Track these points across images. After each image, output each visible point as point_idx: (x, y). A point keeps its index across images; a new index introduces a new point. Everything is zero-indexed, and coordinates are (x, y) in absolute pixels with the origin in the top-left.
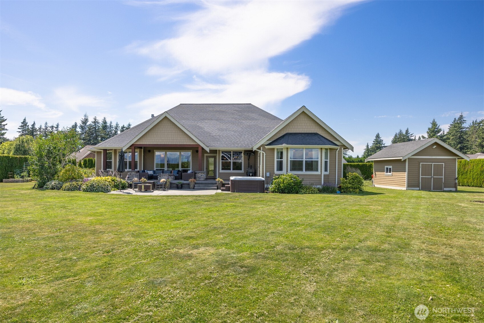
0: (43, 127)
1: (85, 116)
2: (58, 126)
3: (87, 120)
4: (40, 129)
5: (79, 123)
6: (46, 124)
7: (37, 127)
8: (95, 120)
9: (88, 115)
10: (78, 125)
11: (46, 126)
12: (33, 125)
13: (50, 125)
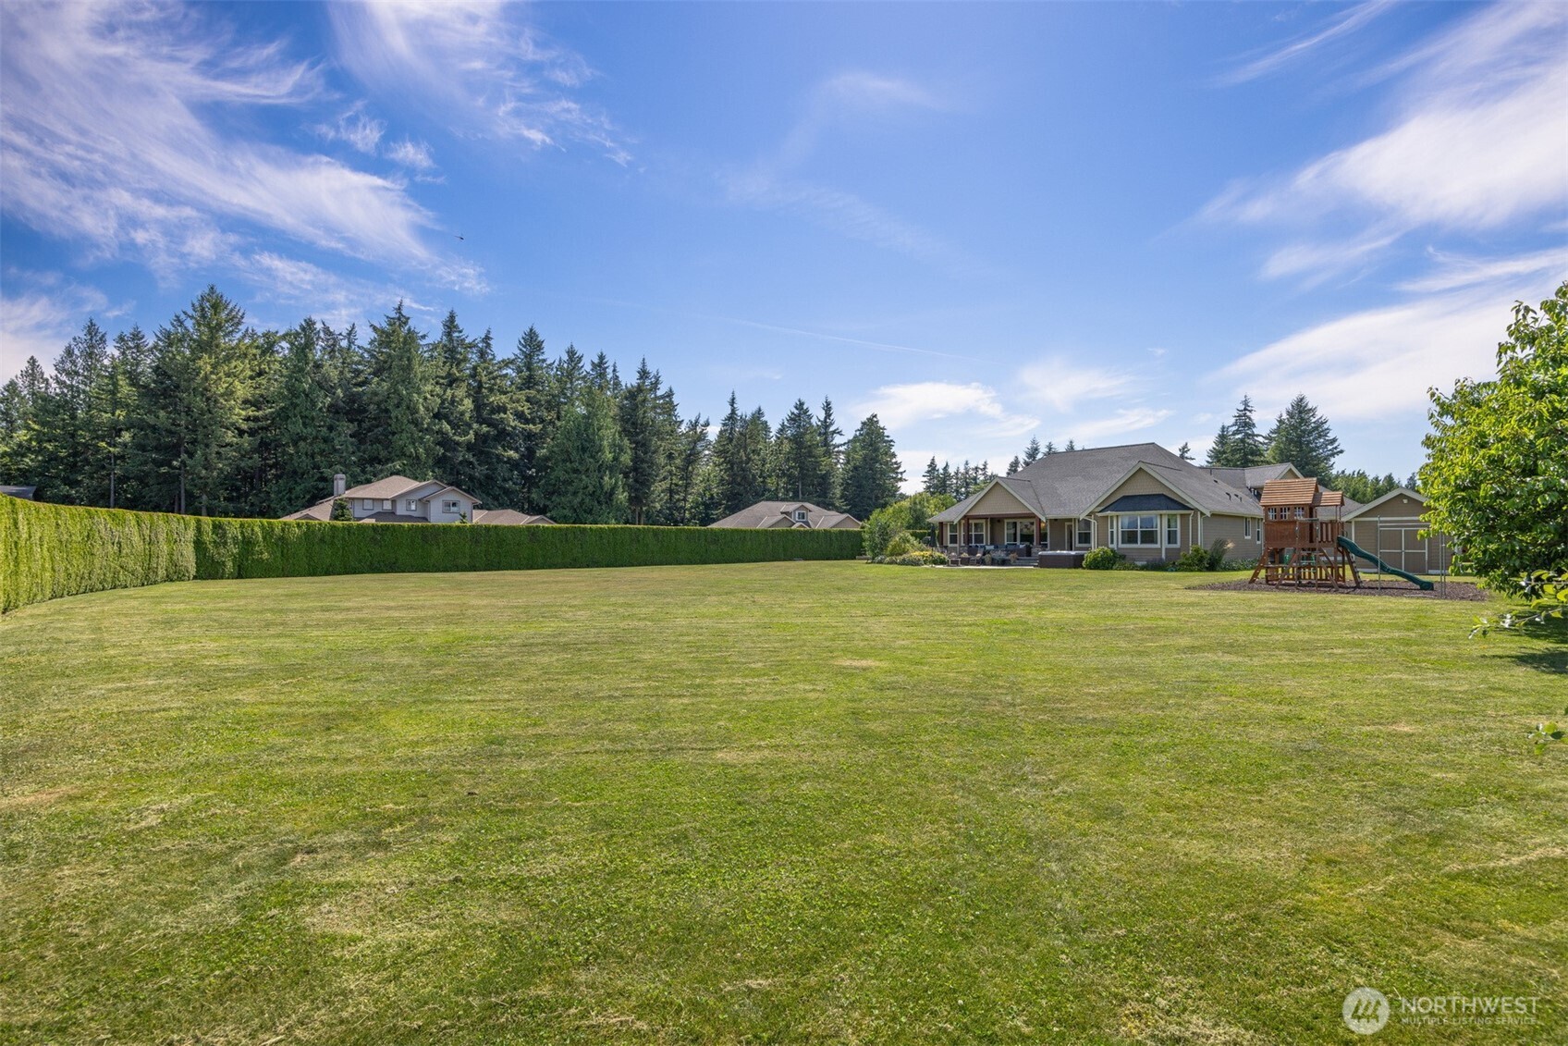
0: (962, 470)
1: (1034, 442)
2: (985, 465)
3: (1036, 449)
4: (957, 474)
5: (1022, 457)
6: (967, 464)
7: (952, 471)
8: (1050, 449)
9: (1038, 439)
10: (1021, 461)
11: (966, 469)
12: (945, 469)
13: (972, 465)
